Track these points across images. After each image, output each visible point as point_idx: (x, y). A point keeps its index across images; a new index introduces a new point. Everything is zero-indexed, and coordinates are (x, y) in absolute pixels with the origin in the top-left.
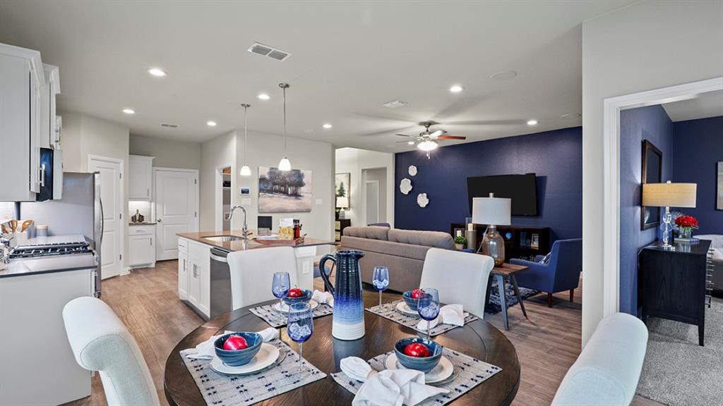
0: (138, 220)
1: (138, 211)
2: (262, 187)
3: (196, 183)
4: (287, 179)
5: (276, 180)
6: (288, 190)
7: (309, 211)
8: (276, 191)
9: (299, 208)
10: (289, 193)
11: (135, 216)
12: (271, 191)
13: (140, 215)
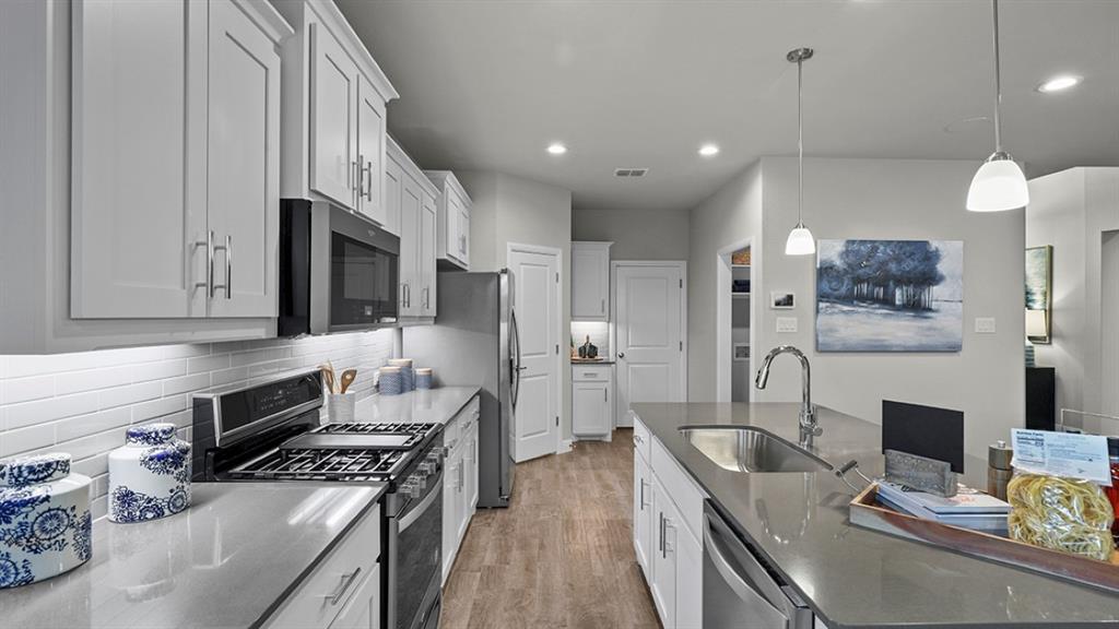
0: (589, 353)
1: (588, 338)
2: (826, 287)
3: (681, 286)
4: (893, 267)
5: (861, 271)
6: (894, 295)
7: (954, 349)
8: (862, 298)
9: (925, 341)
10: (897, 302)
11: (584, 347)
12: (848, 299)
13: (591, 346)
